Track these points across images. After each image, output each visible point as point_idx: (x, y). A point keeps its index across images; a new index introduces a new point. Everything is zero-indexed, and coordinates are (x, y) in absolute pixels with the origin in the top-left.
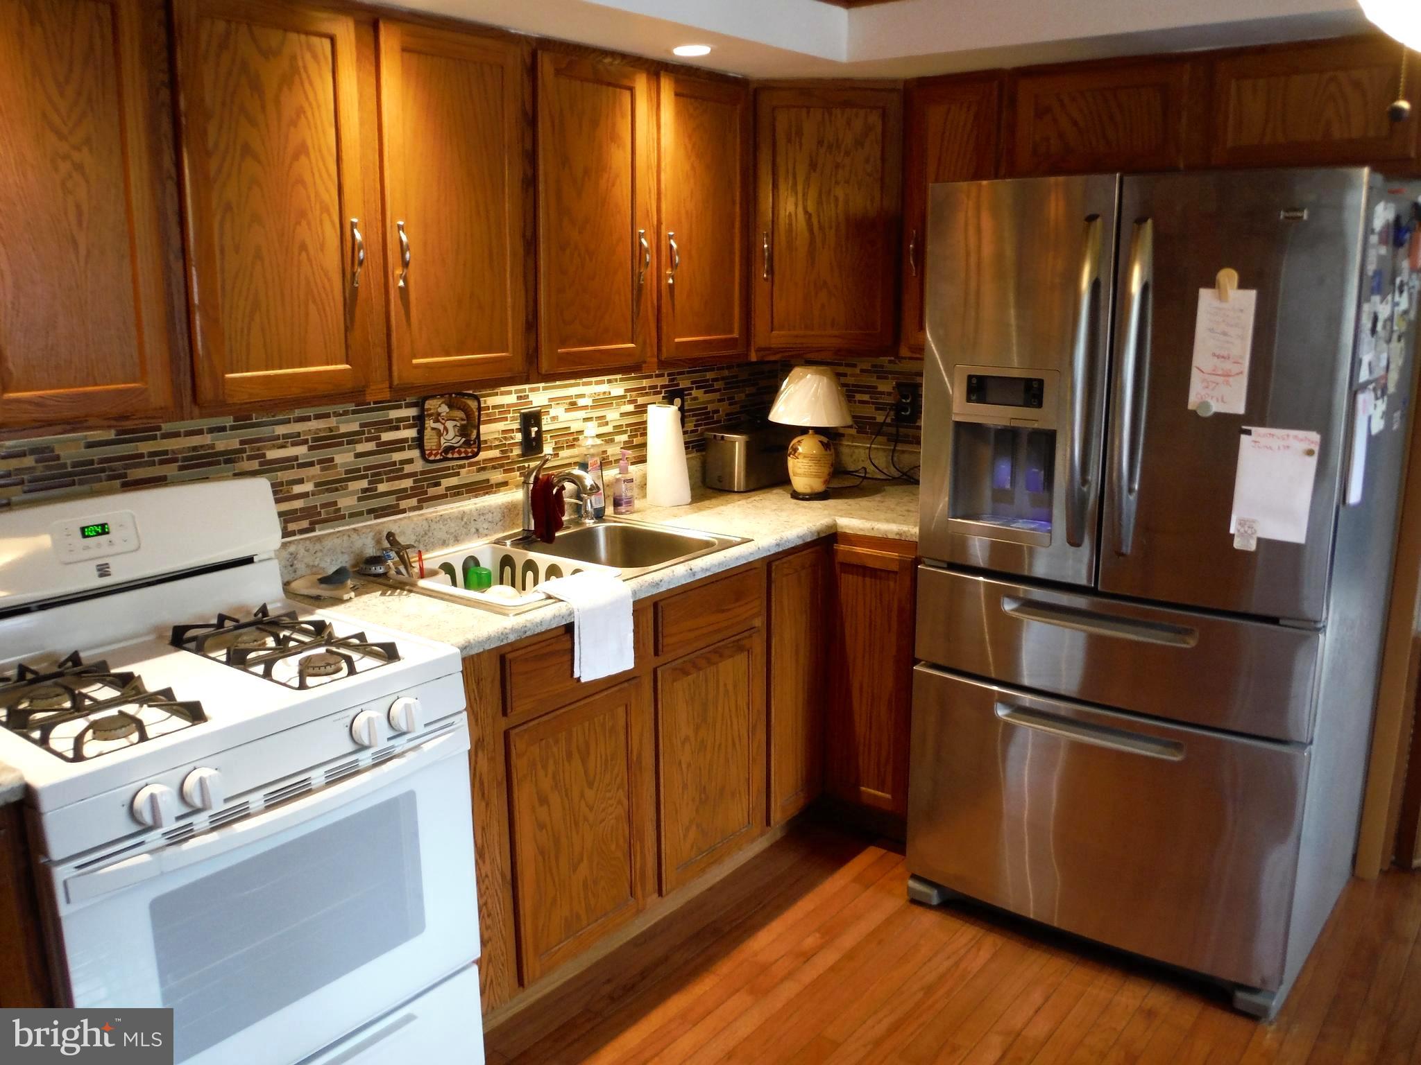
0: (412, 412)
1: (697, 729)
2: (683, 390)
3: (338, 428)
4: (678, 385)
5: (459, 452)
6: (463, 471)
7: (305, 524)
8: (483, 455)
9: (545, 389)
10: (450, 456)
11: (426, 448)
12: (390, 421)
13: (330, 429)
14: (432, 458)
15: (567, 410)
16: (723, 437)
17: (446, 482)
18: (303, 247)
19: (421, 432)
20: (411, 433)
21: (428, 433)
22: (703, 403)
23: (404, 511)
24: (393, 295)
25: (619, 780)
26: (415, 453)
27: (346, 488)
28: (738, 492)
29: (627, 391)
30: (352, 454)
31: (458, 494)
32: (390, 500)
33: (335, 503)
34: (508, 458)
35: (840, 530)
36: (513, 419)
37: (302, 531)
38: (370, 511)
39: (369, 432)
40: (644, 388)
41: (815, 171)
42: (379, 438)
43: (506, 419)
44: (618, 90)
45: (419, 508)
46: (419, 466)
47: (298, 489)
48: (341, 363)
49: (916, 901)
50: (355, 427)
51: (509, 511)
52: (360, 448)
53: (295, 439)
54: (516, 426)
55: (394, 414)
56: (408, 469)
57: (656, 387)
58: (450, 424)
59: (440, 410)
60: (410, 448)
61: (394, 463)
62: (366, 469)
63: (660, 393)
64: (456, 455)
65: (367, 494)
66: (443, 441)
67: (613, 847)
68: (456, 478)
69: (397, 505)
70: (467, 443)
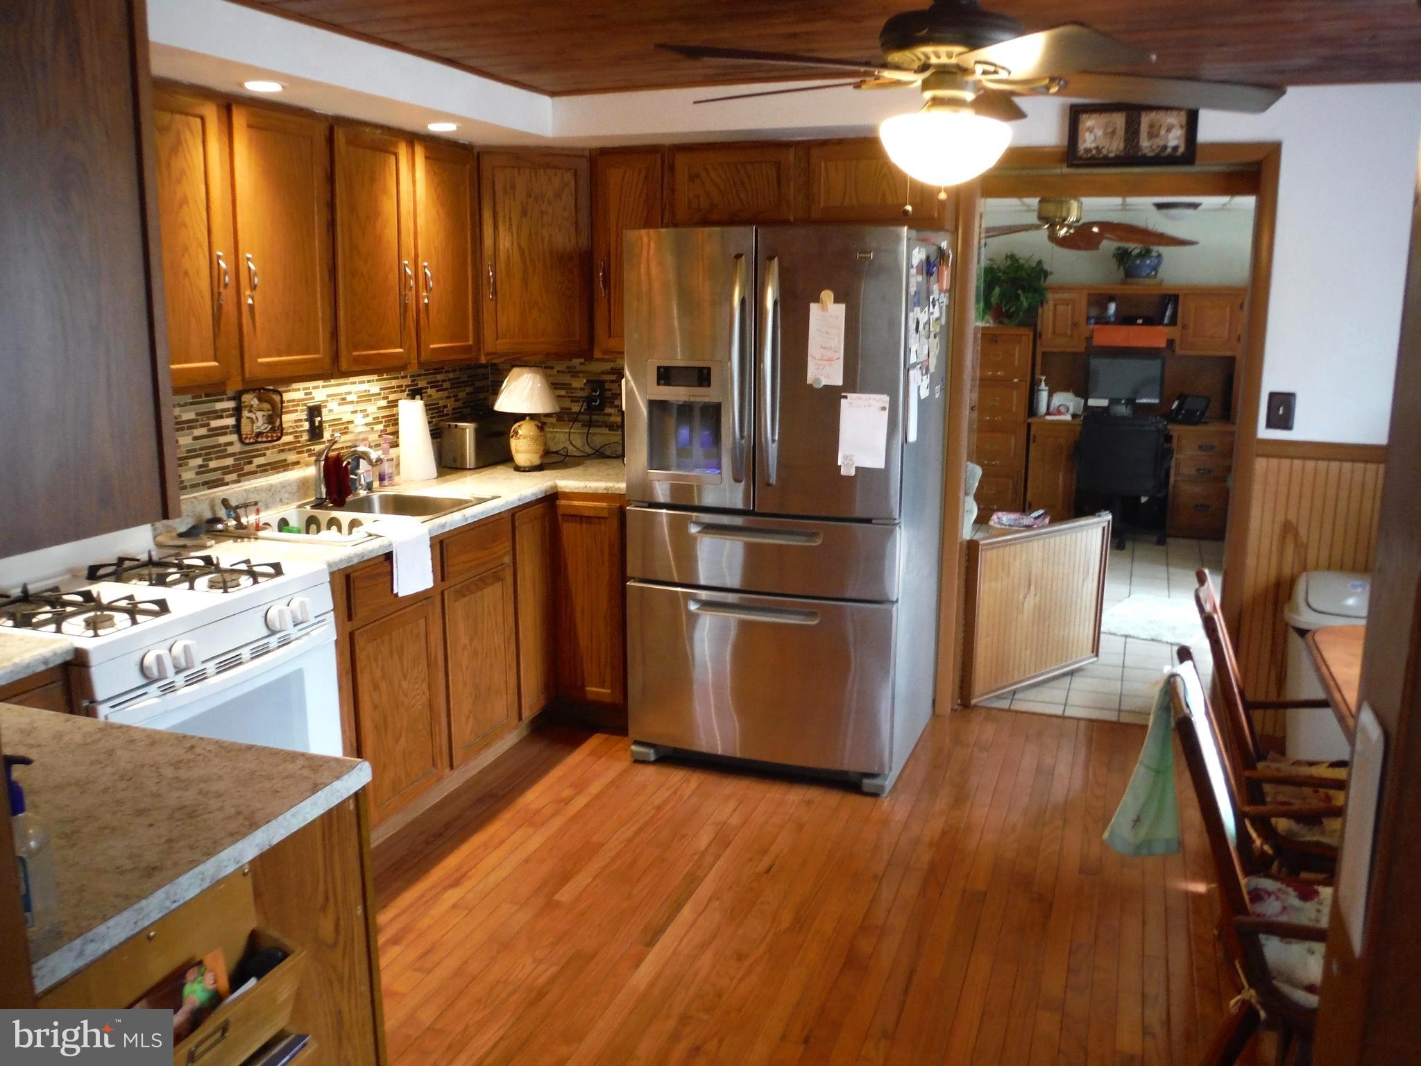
0: (231, 404)
1: (471, 640)
2: (421, 389)
3: (180, 416)
4: (417, 385)
5: (267, 437)
6: (268, 452)
8: (285, 439)
9: (323, 387)
10: (260, 440)
11: (243, 433)
12: (216, 411)
14: (247, 441)
15: (340, 404)
16: (456, 425)
17: (257, 461)
18: (186, 273)
19: (239, 421)
20: (231, 421)
22: (435, 399)
23: (227, 484)
24: (245, 310)
25: (422, 675)
26: (234, 438)
27: (187, 464)
28: (470, 469)
29: (382, 389)
30: (190, 437)
31: (265, 471)
32: (217, 475)
34: (299, 442)
35: (559, 490)
36: (302, 411)
38: (205, 483)
39: (202, 420)
40: (393, 387)
41: (525, 216)
42: (209, 424)
43: (296, 411)
44: (387, 155)
45: (238, 481)
46: (237, 447)
48: (212, 361)
49: (640, 761)
50: (191, 416)
51: (303, 484)
52: (197, 432)
54: (304, 416)
56: (230, 450)
57: (401, 386)
58: (260, 414)
59: (252, 403)
60: (231, 433)
61: (220, 445)
62: (201, 449)
63: (404, 391)
64: (265, 439)
65: (202, 470)
66: (255, 428)
67: (421, 727)
68: (263, 458)
69: (223, 479)
70: (273, 430)
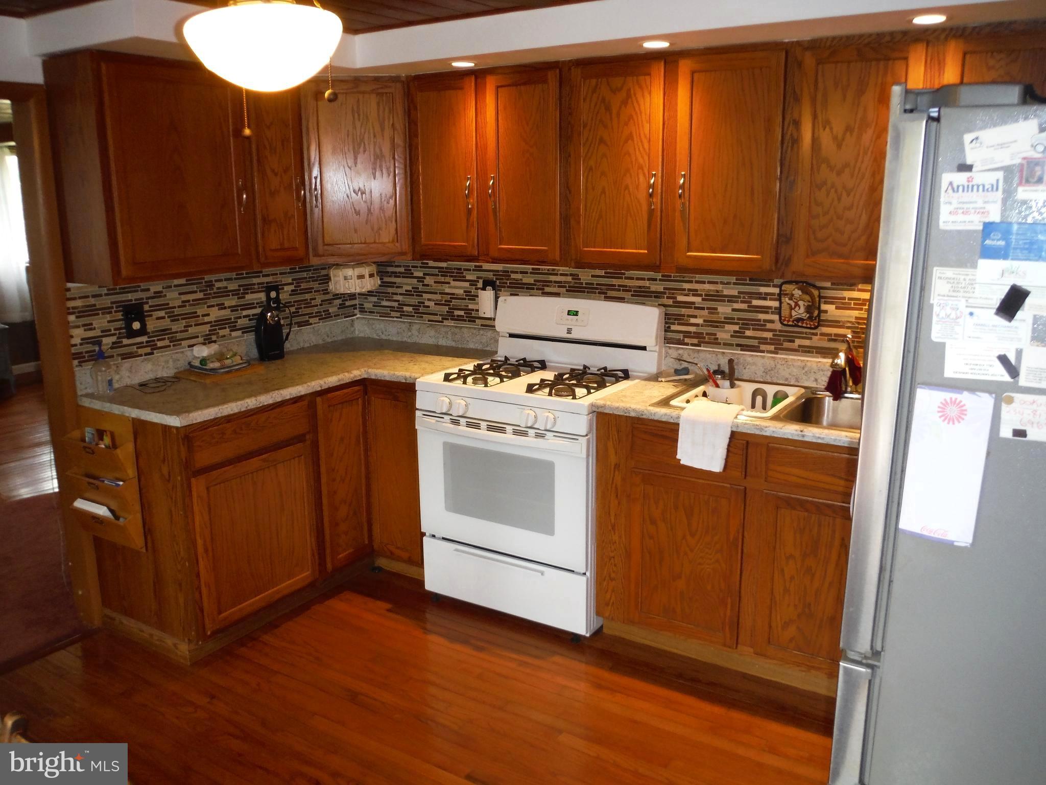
0: (777, 290)
1: (805, 555)
3: (722, 291)
5: (807, 324)
6: (815, 338)
7: (695, 341)
10: (800, 324)
11: (782, 315)
12: (760, 294)
13: (717, 291)
17: (798, 342)
20: (775, 304)
21: (785, 307)
23: (763, 352)
26: (776, 317)
27: (724, 327)
30: (730, 309)
31: (809, 352)
32: (755, 343)
33: (715, 335)
37: (693, 345)
38: (738, 345)
39: (744, 297)
42: (750, 302)
46: (778, 326)
47: (693, 321)
50: (735, 292)
52: (736, 306)
53: (695, 293)
55: (763, 290)
56: (769, 326)
58: (800, 303)
59: (794, 292)
60: (773, 313)
61: (759, 320)
62: (739, 319)
64: (804, 325)
65: (736, 334)
66: (794, 313)
68: (808, 341)
69: (759, 347)
70: (810, 318)
